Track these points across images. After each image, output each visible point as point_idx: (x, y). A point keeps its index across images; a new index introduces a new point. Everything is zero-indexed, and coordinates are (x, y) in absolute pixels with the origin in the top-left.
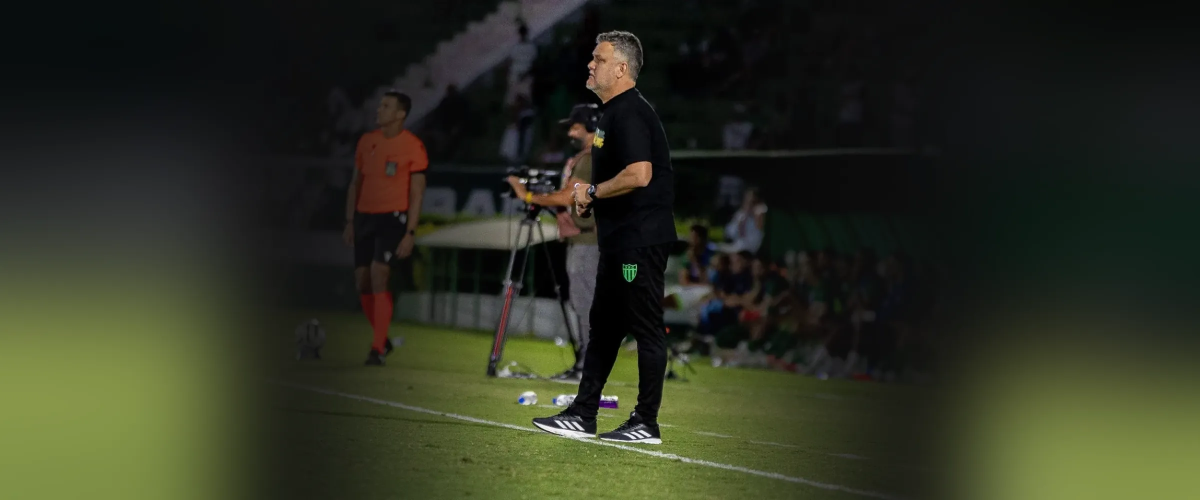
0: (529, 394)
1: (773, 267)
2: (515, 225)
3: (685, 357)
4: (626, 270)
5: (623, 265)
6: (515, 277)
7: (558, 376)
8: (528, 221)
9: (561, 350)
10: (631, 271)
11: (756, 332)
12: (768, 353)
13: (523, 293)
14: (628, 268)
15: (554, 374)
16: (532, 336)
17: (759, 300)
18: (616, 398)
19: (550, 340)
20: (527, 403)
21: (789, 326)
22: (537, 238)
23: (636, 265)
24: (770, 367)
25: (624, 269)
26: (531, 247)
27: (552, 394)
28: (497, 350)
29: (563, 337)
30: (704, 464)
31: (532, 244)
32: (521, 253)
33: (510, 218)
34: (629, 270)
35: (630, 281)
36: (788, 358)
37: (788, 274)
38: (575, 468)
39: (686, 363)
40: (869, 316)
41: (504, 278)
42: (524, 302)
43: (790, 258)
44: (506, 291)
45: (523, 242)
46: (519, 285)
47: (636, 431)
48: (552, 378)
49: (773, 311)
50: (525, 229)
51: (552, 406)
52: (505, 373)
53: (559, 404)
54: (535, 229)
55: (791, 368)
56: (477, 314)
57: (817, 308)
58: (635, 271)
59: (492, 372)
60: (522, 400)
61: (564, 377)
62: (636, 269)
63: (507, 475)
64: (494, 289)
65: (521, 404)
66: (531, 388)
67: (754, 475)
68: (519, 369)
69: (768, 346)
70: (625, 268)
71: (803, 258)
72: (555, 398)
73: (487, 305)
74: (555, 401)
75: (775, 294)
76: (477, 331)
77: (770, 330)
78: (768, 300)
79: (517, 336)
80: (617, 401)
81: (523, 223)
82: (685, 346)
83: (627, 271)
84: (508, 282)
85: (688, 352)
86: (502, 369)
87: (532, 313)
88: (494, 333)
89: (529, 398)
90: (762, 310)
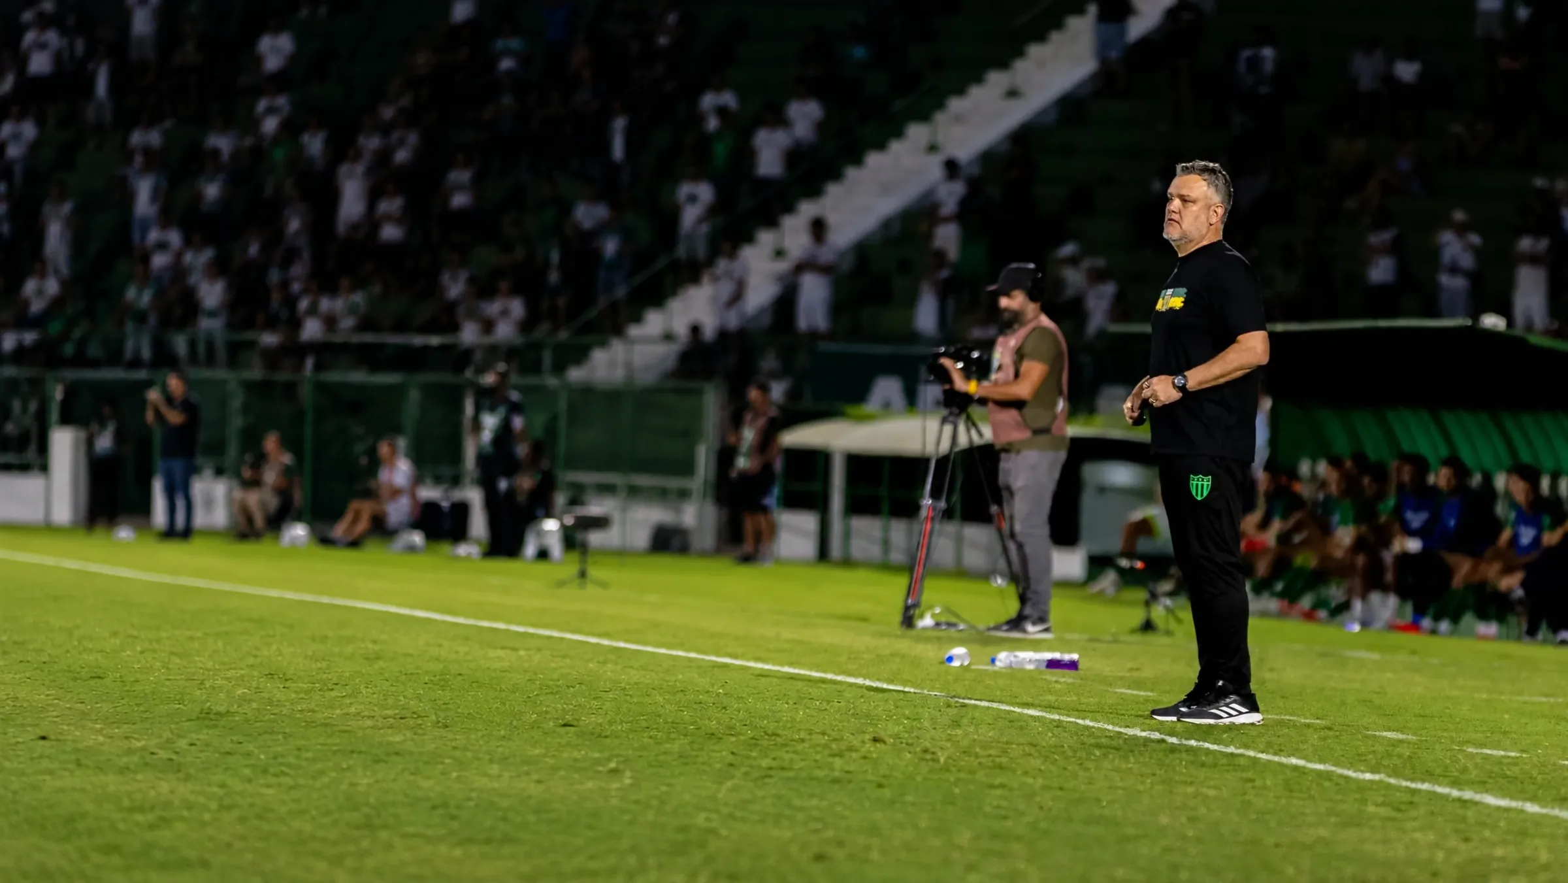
0: (959, 651)
1: (1284, 480)
2: (933, 424)
3: (1168, 602)
4: (1195, 483)
5: (1191, 476)
6: (935, 495)
7: (997, 628)
8: (951, 419)
9: (1000, 591)
10: (1202, 485)
11: (1262, 567)
12: (1282, 595)
13: (948, 514)
14: (1198, 480)
15: (992, 625)
16: (961, 573)
17: (1264, 524)
18: (1075, 656)
19: (985, 576)
20: (956, 663)
21: (1306, 560)
22: (963, 441)
23: (1210, 477)
24: (1281, 615)
25: (1191, 482)
26: (958, 453)
27: (989, 650)
28: (913, 590)
29: (1002, 575)
30: (1197, 745)
31: (957, 449)
32: (943, 461)
33: (925, 414)
34: (1200, 483)
35: (1199, 498)
36: (1306, 602)
37: (1304, 490)
38: (1024, 751)
39: (1167, 609)
40: (1413, 545)
41: (922, 496)
42: (951, 528)
43: (1305, 468)
44: (924, 513)
45: (945, 447)
46: (942, 504)
47: (1227, 705)
48: (989, 629)
49: (1284, 539)
50: (948, 429)
51: (989, 668)
52: (927, 621)
53: (998, 663)
54: (962, 428)
55: (1309, 616)
56: (886, 543)
57: (1345, 535)
58: (1208, 485)
59: (908, 621)
60: (950, 659)
61: (1005, 628)
62: (1210, 483)
63: (933, 760)
64: (907, 509)
65: (948, 664)
66: (961, 642)
67: (1263, 759)
68: (943, 619)
69: (1279, 586)
70: (1193, 480)
71: (1323, 468)
72: (994, 657)
73: (899, 530)
74: (993, 661)
75: (1285, 517)
76: (886, 567)
77: (1281, 565)
78: (1276, 526)
79: (942, 573)
80: (1078, 661)
81: (944, 421)
82: (1166, 586)
83: (1197, 485)
84: (927, 502)
85: (1171, 594)
86: (922, 616)
87: (959, 540)
88: (909, 568)
89: (960, 657)
90: (1270, 538)
